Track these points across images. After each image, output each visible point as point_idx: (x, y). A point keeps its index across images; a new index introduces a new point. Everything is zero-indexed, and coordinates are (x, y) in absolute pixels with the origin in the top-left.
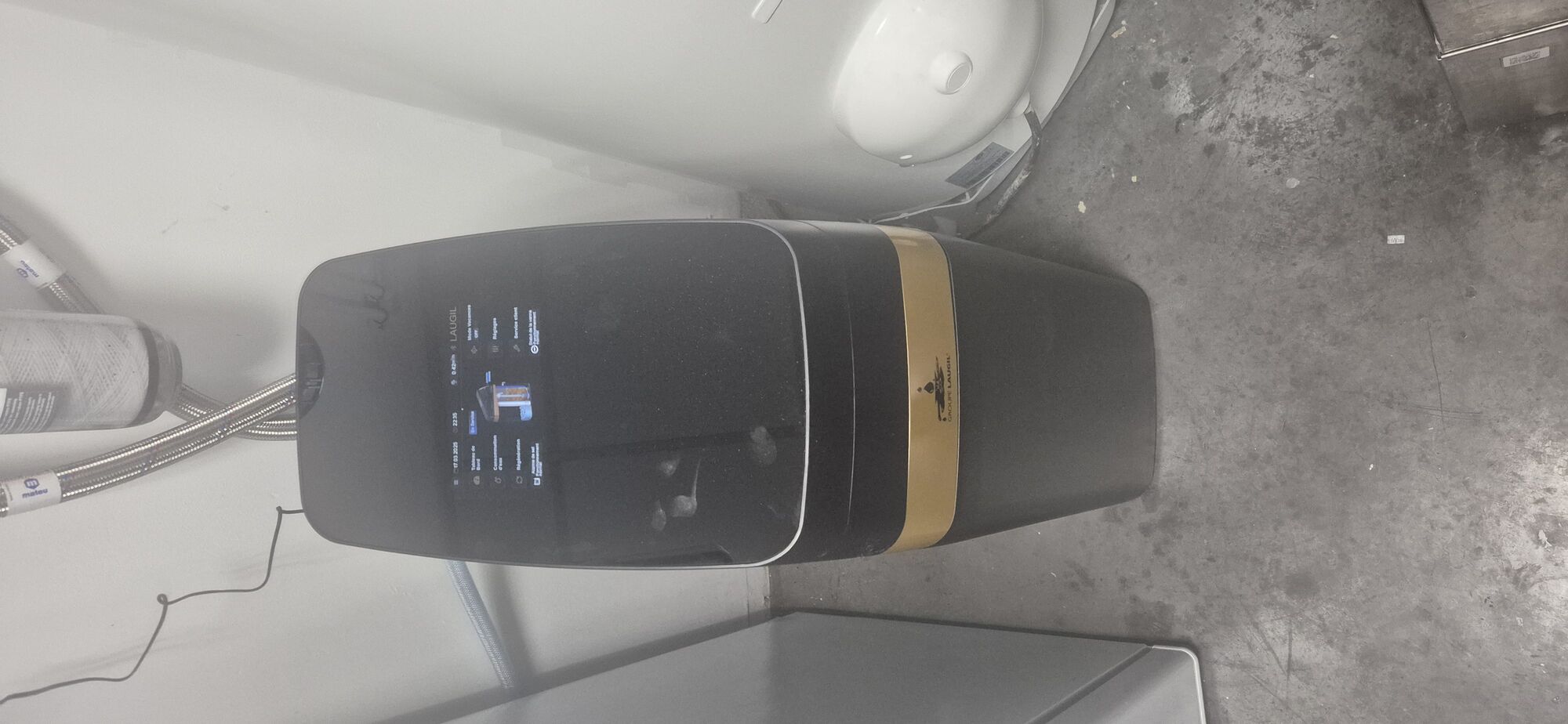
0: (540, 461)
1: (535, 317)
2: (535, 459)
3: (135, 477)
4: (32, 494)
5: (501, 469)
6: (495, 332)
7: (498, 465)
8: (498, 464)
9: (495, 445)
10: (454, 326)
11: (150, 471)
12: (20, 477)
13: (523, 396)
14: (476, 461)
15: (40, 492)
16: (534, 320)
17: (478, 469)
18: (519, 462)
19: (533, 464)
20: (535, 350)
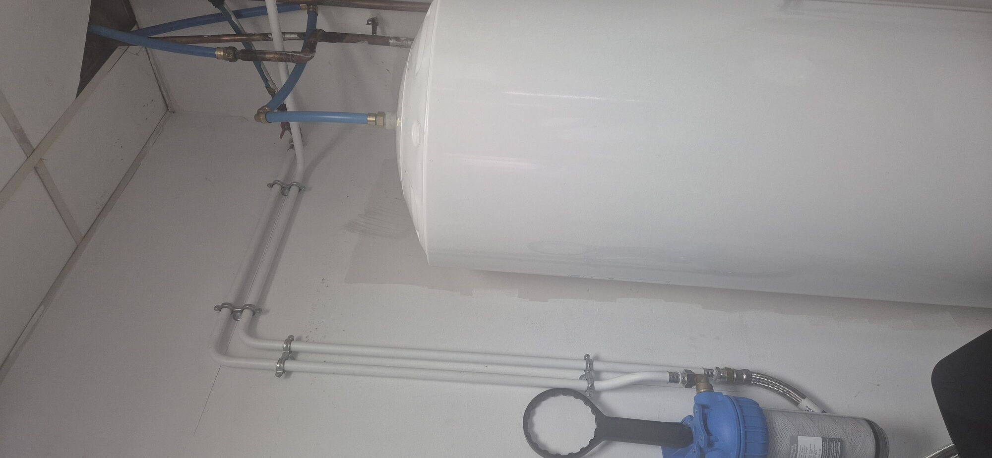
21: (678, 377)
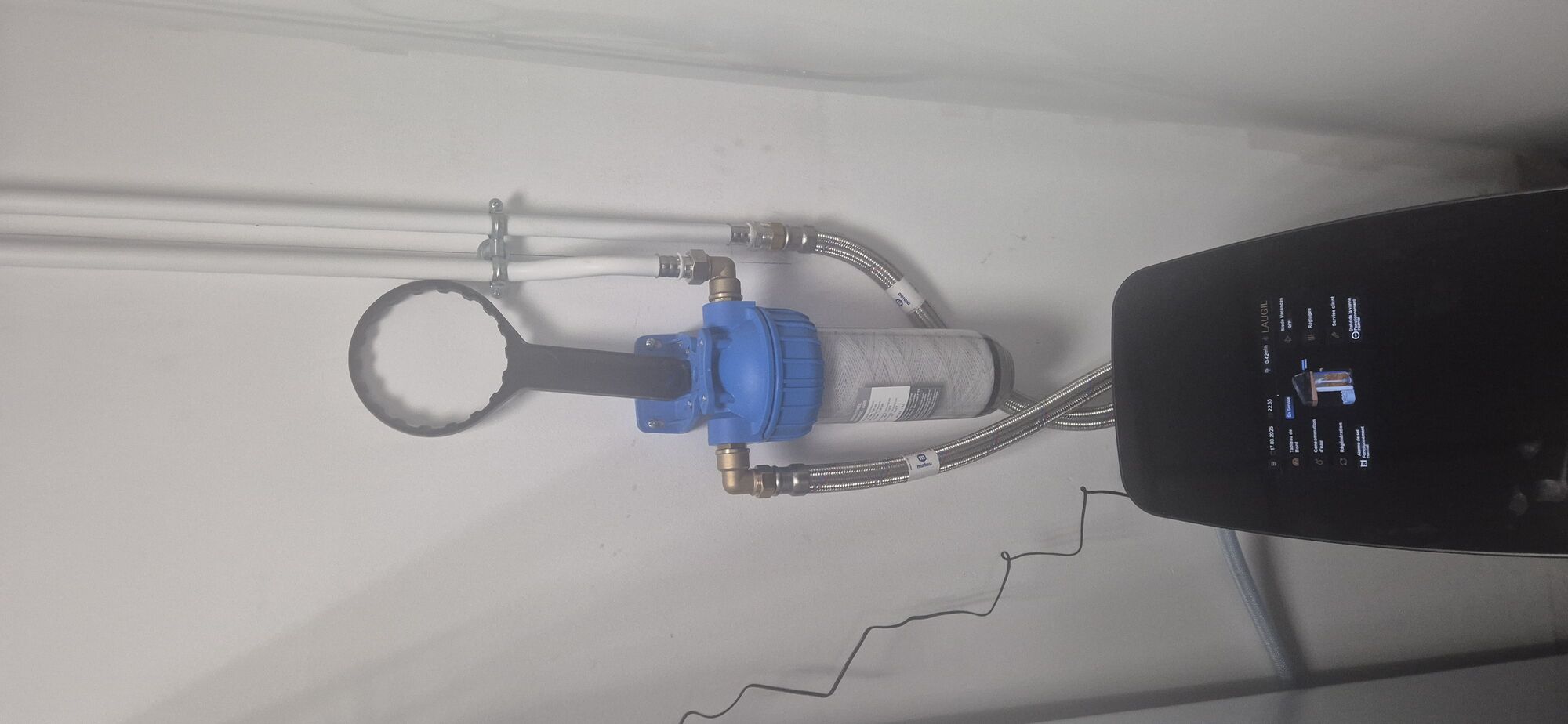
0: (1366, 443)
1: (1355, 304)
2: (1361, 442)
3: (984, 456)
4: (923, 466)
5: (1322, 451)
6: (1311, 321)
7: (1319, 448)
8: (1319, 446)
9: (1315, 428)
10: (1265, 318)
11: (994, 451)
12: (914, 453)
13: (1344, 381)
14: (1294, 445)
15: (927, 465)
16: (1354, 307)
17: (1297, 451)
18: (1342, 445)
19: (1359, 447)
20: (1356, 336)
21: (676, 266)
